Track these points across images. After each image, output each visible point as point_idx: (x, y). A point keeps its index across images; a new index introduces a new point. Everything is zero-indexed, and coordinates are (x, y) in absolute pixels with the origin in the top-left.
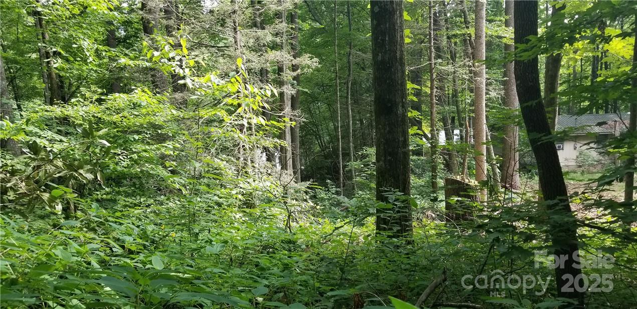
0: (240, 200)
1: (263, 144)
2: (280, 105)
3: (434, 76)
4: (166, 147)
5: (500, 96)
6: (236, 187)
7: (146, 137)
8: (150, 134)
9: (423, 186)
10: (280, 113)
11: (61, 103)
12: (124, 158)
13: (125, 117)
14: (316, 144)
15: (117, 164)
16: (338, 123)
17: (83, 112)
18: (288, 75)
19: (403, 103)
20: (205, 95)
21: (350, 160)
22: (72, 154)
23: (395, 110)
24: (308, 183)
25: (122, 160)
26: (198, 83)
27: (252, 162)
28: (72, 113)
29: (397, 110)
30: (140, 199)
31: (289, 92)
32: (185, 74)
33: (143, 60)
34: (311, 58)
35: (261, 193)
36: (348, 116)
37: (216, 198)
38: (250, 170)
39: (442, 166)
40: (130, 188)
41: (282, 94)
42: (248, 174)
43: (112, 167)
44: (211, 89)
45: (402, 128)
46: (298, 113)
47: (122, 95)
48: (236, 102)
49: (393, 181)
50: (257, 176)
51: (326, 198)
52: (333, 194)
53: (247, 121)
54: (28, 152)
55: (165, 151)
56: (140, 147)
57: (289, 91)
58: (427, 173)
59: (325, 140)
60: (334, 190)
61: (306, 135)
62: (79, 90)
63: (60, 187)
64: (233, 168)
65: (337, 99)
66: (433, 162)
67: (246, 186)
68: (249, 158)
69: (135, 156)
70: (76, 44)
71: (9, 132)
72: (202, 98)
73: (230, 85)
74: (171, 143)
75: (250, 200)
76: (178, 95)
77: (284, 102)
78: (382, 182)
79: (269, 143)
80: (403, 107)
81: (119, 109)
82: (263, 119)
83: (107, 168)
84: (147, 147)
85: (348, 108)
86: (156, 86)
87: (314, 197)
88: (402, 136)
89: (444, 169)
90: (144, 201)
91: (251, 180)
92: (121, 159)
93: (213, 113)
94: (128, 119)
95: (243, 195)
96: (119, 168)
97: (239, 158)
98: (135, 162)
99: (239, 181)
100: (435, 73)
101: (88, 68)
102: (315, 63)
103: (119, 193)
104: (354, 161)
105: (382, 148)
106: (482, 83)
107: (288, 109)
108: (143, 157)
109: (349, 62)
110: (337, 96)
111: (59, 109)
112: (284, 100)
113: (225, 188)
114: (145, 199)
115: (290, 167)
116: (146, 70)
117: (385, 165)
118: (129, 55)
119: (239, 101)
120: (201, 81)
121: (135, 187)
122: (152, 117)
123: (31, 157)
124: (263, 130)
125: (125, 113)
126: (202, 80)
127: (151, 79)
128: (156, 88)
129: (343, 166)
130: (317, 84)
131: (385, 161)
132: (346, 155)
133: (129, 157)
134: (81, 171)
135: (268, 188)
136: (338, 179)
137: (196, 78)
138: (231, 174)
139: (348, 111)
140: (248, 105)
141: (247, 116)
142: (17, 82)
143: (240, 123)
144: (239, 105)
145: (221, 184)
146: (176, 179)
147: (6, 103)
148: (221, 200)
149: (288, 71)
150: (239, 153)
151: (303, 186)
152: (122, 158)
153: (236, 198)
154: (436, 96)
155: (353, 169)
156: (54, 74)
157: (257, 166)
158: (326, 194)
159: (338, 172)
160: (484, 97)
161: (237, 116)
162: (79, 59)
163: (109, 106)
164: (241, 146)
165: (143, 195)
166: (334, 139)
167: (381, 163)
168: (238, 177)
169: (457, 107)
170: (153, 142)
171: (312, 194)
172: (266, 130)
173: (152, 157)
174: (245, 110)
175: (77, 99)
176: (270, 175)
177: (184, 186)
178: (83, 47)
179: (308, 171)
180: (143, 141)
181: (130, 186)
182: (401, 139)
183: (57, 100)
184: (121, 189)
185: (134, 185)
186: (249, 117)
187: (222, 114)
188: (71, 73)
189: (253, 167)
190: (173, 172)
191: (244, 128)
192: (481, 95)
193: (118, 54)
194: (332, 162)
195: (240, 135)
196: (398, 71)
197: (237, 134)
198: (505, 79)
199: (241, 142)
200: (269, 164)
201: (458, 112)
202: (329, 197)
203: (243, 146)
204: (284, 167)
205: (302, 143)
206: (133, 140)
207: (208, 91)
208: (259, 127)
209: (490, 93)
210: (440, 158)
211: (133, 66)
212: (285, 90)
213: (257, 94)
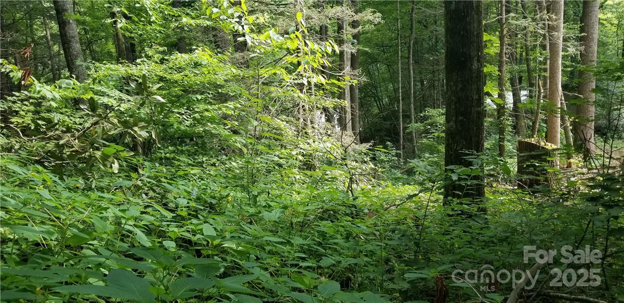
0: (301, 161)
1: (323, 104)
2: (340, 65)
3: (505, 32)
4: (227, 107)
5: (579, 53)
6: (296, 148)
7: (209, 98)
8: (212, 94)
9: (489, 149)
10: (340, 73)
11: (126, 63)
12: (187, 117)
13: (186, 76)
14: (375, 106)
15: (180, 123)
16: (398, 84)
17: (146, 71)
18: (348, 32)
19: (479, 56)
20: (264, 52)
21: (411, 122)
22: (138, 113)
23: (470, 65)
24: (370, 144)
25: (186, 120)
26: (257, 41)
27: (312, 122)
28: (135, 72)
29: (472, 65)
30: (202, 158)
31: (350, 51)
32: (244, 31)
33: (203, 18)
34: (374, 12)
35: (321, 154)
36: (410, 76)
37: (276, 159)
38: (309, 131)
39: (510, 129)
40: (193, 147)
41: (342, 53)
42: (308, 135)
43: (175, 126)
44: (270, 46)
45: (477, 85)
46: (358, 73)
47: (183, 55)
48: (295, 61)
49: (464, 143)
50: (316, 137)
51: (385, 160)
52: (393, 156)
53: (307, 80)
54: (86, 109)
55: (226, 110)
56: (202, 107)
57: (349, 49)
58: (493, 136)
59: (384, 102)
60: (394, 152)
61: (365, 97)
62: (145, 50)
63: (112, 145)
64: (294, 128)
65: (398, 60)
66: (501, 124)
67: (306, 146)
68: (309, 119)
69: (197, 115)
70: (139, 4)
71: (77, 91)
72: (261, 56)
73: (289, 41)
74: (232, 103)
75: (310, 161)
76: (238, 55)
77: (344, 62)
78: (452, 144)
79: (329, 103)
80: (478, 61)
81: (180, 68)
82: (324, 77)
83: (171, 127)
84: (209, 107)
85: (409, 68)
86: (218, 46)
87: (373, 159)
88: (477, 94)
89: (512, 132)
90: (207, 160)
91: (311, 141)
92: (184, 119)
93: (273, 71)
94: (189, 78)
95: (303, 156)
96: (183, 128)
97: (299, 118)
98: (198, 121)
99: (299, 142)
100: (507, 29)
101: (152, 28)
102: (377, 18)
103: (182, 152)
104: (415, 123)
105: (453, 107)
106: (558, 38)
107: (348, 68)
108: (205, 117)
109: (411, 20)
110: (398, 56)
111: (124, 68)
112: (343, 59)
113: (286, 148)
114: (207, 158)
115: (349, 128)
116: (206, 30)
117: (456, 126)
118: (191, 15)
119: (298, 59)
120: (260, 38)
121: (198, 147)
122: (212, 76)
123: (88, 114)
124: (323, 89)
125: (187, 72)
126: (262, 37)
127: (212, 39)
128: (218, 48)
129: (403, 128)
130: (377, 45)
131: (456, 122)
132: (407, 117)
133: (192, 116)
134: (136, 129)
135: (328, 149)
136: (398, 141)
137: (255, 36)
138: (291, 134)
139: (409, 72)
140: (307, 63)
141: (307, 75)
142: (94, 47)
143: (299, 82)
144: (299, 64)
145: (282, 145)
146: (237, 138)
147: (80, 65)
148: (281, 160)
149: (349, 28)
150: (299, 113)
151: (364, 147)
152: (186, 118)
153: (296, 159)
154: (506, 54)
155: (414, 131)
156: (121, 35)
157: (316, 126)
158: (386, 156)
159: (398, 134)
160: (561, 53)
161: (297, 75)
162: (143, 19)
163: (171, 65)
164: (301, 107)
165: (205, 154)
166: (394, 100)
167: (452, 123)
168: (297, 138)
169: (528, 66)
170: (215, 102)
171: (371, 156)
172: (326, 90)
173: (214, 117)
174: (305, 68)
175: (142, 59)
176: (329, 136)
177: (245, 146)
178: (146, 6)
179: (367, 133)
180: (205, 101)
181: (193, 146)
182: (476, 97)
183: (122, 60)
184: (184, 148)
185: (197, 144)
186: (309, 75)
187: (281, 72)
188: (136, 33)
189: (313, 127)
190: (235, 132)
191: (303, 88)
192: (557, 53)
193: (180, 13)
194: (390, 124)
195: (300, 94)
196: (474, 21)
197: (297, 93)
198: (583, 34)
199: (301, 102)
200: (329, 125)
201: (529, 71)
202: (389, 159)
203: (303, 106)
204: (344, 127)
205: (361, 105)
206: (196, 100)
207: (269, 49)
208: (319, 87)
209: (568, 49)
210: (509, 120)
211: (195, 25)
212: (345, 49)
213: (318, 51)
